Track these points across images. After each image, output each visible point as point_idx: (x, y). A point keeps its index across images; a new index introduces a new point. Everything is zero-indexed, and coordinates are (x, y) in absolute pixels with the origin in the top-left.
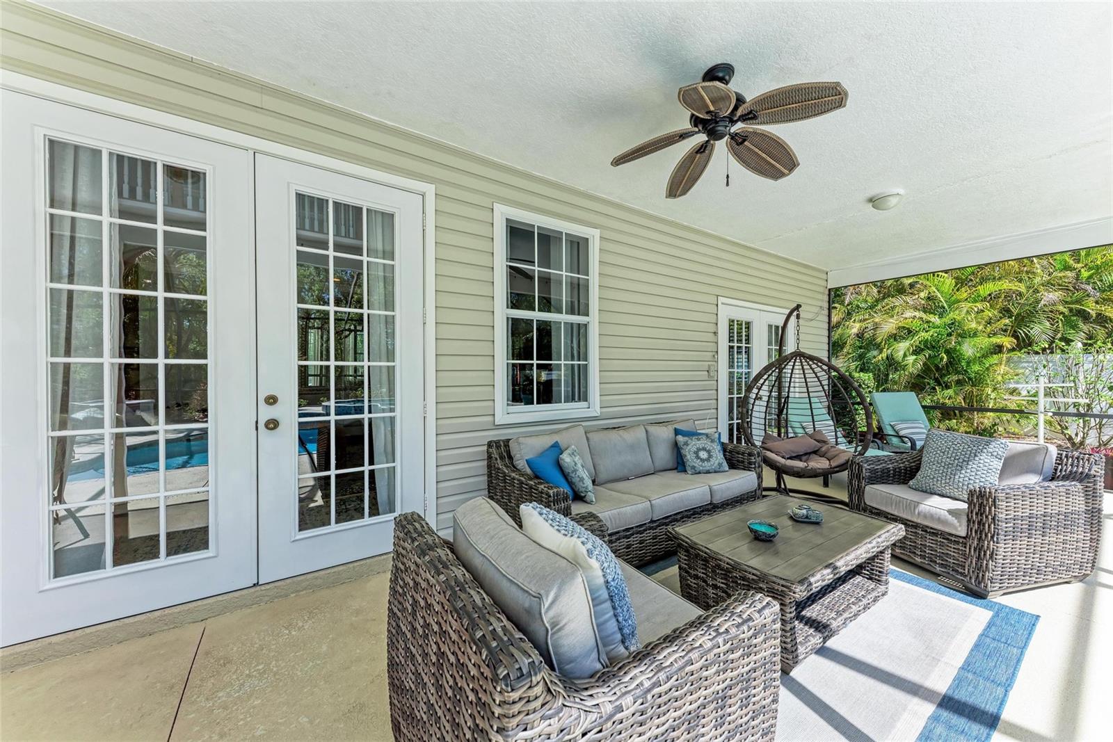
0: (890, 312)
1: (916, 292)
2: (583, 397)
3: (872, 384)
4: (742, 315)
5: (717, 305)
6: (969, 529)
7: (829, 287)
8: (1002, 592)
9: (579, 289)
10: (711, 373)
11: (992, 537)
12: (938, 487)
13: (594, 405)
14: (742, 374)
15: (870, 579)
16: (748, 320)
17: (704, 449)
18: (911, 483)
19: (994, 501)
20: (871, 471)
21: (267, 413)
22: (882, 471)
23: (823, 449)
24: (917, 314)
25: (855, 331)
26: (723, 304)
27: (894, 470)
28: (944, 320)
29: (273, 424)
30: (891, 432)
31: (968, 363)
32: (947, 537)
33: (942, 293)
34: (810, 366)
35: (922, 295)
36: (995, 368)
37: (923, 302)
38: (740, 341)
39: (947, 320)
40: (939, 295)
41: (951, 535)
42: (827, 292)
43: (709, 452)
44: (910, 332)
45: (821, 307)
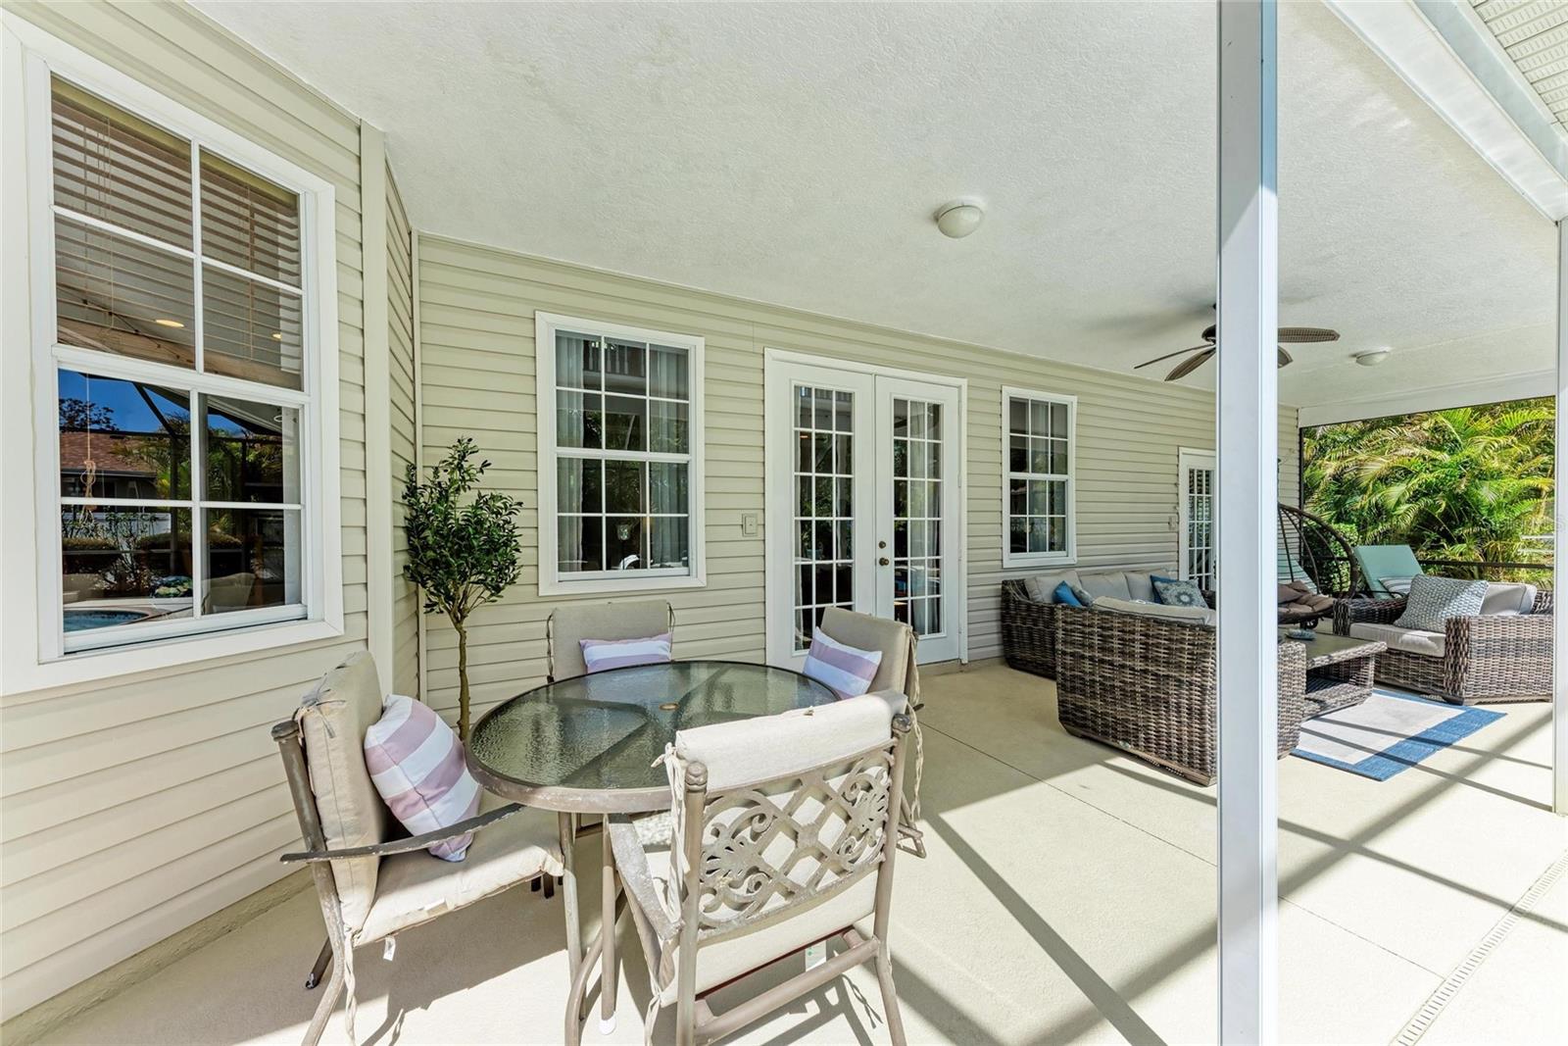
0: (1380, 449)
1: (1416, 422)
2: (1062, 547)
3: (1355, 537)
4: (1202, 464)
5: (1178, 456)
6: (1447, 650)
7: (1300, 426)
8: (1477, 701)
9: (1062, 450)
10: (1172, 524)
11: (1466, 654)
12: (1422, 623)
13: (1072, 555)
14: (1201, 526)
15: (1357, 685)
16: (1208, 469)
17: (1185, 593)
18: (1396, 622)
19: (1468, 626)
20: (1356, 611)
21: (881, 553)
22: (1368, 611)
23: (1304, 598)
24: (1417, 450)
25: (1330, 471)
26: (1184, 454)
27: (1380, 610)
28: (1455, 457)
29: (883, 562)
30: (1380, 589)
31: (1491, 512)
32: (1429, 659)
33: (1453, 423)
34: (1289, 518)
35: (1426, 425)
36: (1529, 517)
37: (1427, 434)
38: (1200, 491)
39: (1459, 457)
40: (1450, 426)
41: (1431, 657)
42: (1298, 432)
43: (1190, 596)
44: (1408, 473)
45: (1290, 449)
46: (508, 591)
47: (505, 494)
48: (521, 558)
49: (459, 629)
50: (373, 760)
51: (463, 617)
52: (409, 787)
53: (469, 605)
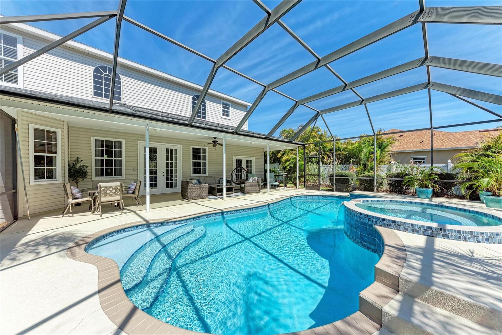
2: (205, 173)
4: (238, 158)
9: (205, 156)
10: (231, 169)
13: (207, 174)
16: (241, 159)
21: (163, 174)
26: (234, 157)
29: (164, 175)
38: (239, 163)
45: (262, 155)
46: (86, 179)
47: (85, 165)
48: (88, 174)
49: (77, 185)
50: (72, 189)
51: (78, 183)
52: (75, 192)
53: (79, 181)
